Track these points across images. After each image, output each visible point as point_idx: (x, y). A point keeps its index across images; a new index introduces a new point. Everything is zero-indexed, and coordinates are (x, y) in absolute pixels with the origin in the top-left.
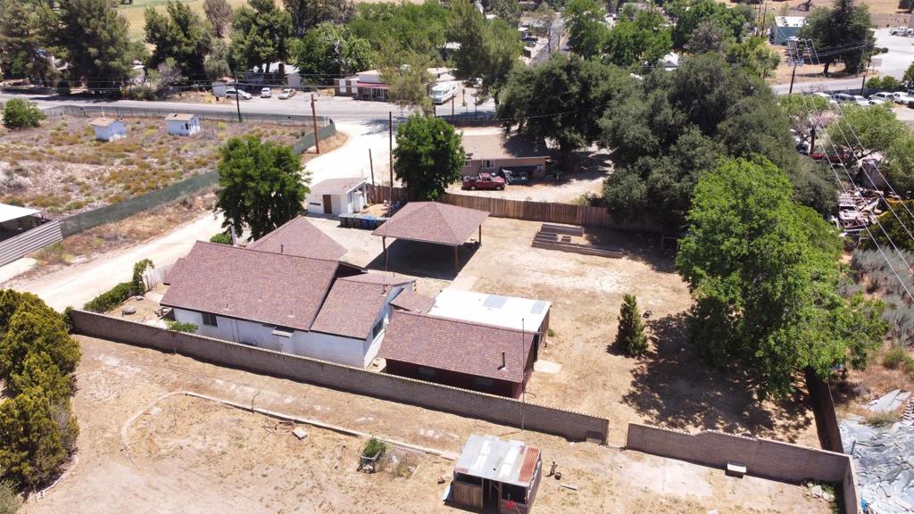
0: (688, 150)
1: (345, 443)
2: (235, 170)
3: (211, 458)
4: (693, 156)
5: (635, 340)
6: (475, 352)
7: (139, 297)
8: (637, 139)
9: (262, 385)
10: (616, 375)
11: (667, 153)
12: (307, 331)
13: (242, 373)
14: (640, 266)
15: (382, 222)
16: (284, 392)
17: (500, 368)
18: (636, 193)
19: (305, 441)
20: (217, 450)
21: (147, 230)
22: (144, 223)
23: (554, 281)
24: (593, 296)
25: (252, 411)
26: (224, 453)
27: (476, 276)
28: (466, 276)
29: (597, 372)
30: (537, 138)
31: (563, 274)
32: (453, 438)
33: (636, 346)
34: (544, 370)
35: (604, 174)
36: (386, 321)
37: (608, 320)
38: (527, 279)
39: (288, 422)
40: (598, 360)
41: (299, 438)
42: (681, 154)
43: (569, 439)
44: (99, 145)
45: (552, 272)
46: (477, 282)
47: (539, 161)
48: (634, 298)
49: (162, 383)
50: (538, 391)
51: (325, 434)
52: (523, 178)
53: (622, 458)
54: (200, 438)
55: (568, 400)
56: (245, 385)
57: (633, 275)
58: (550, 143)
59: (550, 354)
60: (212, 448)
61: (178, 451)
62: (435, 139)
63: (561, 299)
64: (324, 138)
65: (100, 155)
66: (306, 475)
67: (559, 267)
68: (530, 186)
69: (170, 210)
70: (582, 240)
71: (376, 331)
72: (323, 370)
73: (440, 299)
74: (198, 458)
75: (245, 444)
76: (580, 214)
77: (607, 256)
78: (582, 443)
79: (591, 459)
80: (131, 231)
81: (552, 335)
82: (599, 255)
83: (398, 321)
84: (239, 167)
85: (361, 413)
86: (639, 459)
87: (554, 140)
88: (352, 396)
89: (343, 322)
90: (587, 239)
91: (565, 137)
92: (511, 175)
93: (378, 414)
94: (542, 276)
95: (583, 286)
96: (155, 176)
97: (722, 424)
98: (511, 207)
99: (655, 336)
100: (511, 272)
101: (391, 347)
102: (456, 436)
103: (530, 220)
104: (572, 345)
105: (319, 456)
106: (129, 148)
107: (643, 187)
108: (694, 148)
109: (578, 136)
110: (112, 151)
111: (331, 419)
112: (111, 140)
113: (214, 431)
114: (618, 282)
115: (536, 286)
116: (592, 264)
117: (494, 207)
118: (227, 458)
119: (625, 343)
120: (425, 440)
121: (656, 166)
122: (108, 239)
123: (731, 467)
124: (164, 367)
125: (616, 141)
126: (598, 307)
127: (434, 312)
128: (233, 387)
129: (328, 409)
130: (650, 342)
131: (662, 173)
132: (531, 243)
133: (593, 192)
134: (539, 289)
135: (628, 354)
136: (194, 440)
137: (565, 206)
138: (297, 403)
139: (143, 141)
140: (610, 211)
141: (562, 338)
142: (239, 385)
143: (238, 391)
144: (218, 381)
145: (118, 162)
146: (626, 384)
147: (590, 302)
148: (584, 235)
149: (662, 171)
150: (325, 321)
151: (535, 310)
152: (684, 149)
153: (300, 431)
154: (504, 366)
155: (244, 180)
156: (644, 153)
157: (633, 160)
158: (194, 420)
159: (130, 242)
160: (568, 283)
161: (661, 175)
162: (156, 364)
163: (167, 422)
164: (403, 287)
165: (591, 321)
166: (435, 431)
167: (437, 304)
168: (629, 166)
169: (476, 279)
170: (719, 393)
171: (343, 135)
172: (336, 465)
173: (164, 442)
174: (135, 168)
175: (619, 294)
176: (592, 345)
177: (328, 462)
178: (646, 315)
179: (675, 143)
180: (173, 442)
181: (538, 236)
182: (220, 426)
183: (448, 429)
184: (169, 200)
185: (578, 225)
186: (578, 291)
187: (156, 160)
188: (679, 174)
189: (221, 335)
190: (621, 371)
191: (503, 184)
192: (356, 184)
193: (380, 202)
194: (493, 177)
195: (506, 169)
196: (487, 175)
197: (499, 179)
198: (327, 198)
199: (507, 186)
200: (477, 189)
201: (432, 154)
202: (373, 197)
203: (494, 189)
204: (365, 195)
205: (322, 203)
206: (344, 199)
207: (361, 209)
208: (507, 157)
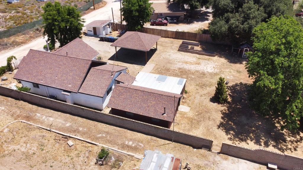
1: (90, 149)
3: (27, 156)
4: (250, 14)
5: (223, 97)
7: (10, 72)
9: (57, 117)
10: (214, 113)
11: (238, 12)
12: (77, 93)
13: (49, 110)
14: (223, 60)
16: (66, 121)
17: (163, 114)
18: (223, 29)
19: (72, 147)
20: (31, 152)
21: (20, 41)
22: (19, 38)
23: (187, 67)
24: (204, 74)
25: (50, 131)
26: (34, 154)
28: (151, 64)
29: (206, 111)
30: (181, 4)
31: (191, 63)
32: (141, 146)
33: (223, 100)
34: (182, 110)
35: (207, 20)
36: (113, 87)
37: (210, 85)
38: (176, 66)
39: (67, 138)
40: (206, 106)
41: (70, 146)
42: (244, 12)
43: (194, 147)
44: (8, 5)
45: (186, 63)
46: (155, 67)
47: (182, 14)
49: (12, 115)
50: (180, 121)
51: (82, 143)
52: (175, 21)
53: (218, 158)
54: (25, 145)
55: (193, 126)
56: (49, 116)
57: (220, 65)
58: (186, 7)
59: (185, 102)
60: (29, 151)
61: (13, 153)
63: (190, 76)
64: (97, 3)
65: (6, 9)
66: (71, 166)
67: (189, 61)
68: (178, 24)
69: (31, 32)
70: (198, 48)
71: (108, 92)
72: (83, 111)
73: (138, 78)
74: (22, 156)
75: (45, 148)
76: (198, 37)
77: (210, 56)
78: (200, 150)
79: (204, 159)
80: (13, 42)
81: (186, 93)
82: (206, 55)
83: (117, 90)
85: (100, 132)
86: (226, 159)
87: (188, 5)
88: (97, 123)
89: (93, 88)
90: (200, 47)
92: (170, 20)
93: (107, 133)
94: (182, 64)
95: (199, 69)
96: (28, 18)
97: (263, 139)
98: (170, 34)
100: (170, 62)
101: (114, 102)
102: (142, 145)
103: (177, 39)
104: (195, 98)
105: (78, 156)
106: (19, 6)
107: (227, 27)
108: (250, 10)
109: (198, 4)
110: (13, 7)
111: (86, 135)
112: (13, 2)
113: (31, 142)
114: (214, 68)
116: (203, 59)
117: (163, 33)
118: (35, 156)
119: (217, 98)
121: (232, 18)
122: (3, 45)
123: (269, 166)
124: (15, 107)
127: (135, 84)
128: (44, 117)
129: (85, 129)
130: (229, 97)
131: (235, 20)
132: (178, 49)
134: (181, 70)
135: (219, 103)
136: (22, 146)
137: (192, 33)
138: (71, 126)
139: (26, 3)
141: (191, 94)
142: (47, 116)
143: (46, 120)
144: (38, 114)
145: (13, 11)
146: (218, 118)
150: (85, 88)
151: (180, 83)
153: (70, 142)
154: (165, 113)
156: (227, 12)
157: (222, 14)
158: (23, 135)
159: (13, 46)
160: (193, 68)
162: (11, 106)
163: (11, 136)
164: (121, 71)
165: (203, 86)
166: (133, 142)
167: (136, 79)
168: (221, 17)
169: (155, 65)
170: (260, 123)
171: (105, 2)
172: (86, 161)
173: (8, 147)
174: (20, 14)
175: (215, 73)
176: (203, 98)
177: (82, 159)
178: (227, 84)
179: (241, 8)
180: (12, 147)
182: (34, 139)
183: (139, 141)
184: (31, 29)
185: (197, 41)
186: (197, 71)
187: (29, 11)
189: (41, 92)
190: (216, 111)
191: (167, 23)
192: (107, 23)
193: (117, 30)
194: (163, 20)
195: (168, 17)
196: (160, 20)
197: (165, 21)
198: (94, 29)
199: (168, 24)
200: (156, 25)
201: (137, 11)
202: (114, 28)
203: (163, 25)
204: (111, 27)
205: (93, 30)
206: (101, 29)
207: (109, 33)
208: (169, 12)
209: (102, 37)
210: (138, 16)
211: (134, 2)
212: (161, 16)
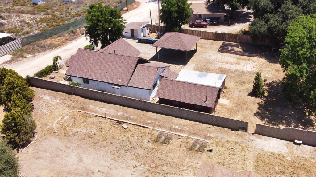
0: (286, 11)
1: (143, 131)
2: (93, 18)
3: (90, 136)
4: (288, 14)
5: (260, 91)
6: (195, 95)
8: (265, 6)
9: (109, 108)
10: (252, 105)
11: (277, 12)
12: (126, 86)
14: (263, 61)
15: (156, 41)
16: (117, 110)
17: (205, 102)
18: (263, 29)
19: (127, 130)
20: (92, 133)
21: (57, 43)
22: (56, 41)
23: (227, 66)
24: (243, 73)
25: (105, 118)
26: (95, 134)
27: (195, 64)
28: (191, 64)
29: (244, 104)
30: (221, 5)
31: (231, 63)
32: (186, 129)
33: (260, 93)
34: (222, 102)
35: (249, 21)
36: (158, 82)
37: (249, 83)
38: (216, 65)
39: (120, 122)
40: (245, 99)
41: (125, 129)
42: (283, 12)
44: (34, 6)
45: (226, 63)
46: (195, 67)
47: (222, 15)
48: (260, 74)
49: (68, 107)
50: (220, 111)
51: (135, 127)
52: (215, 22)
53: (253, 137)
54: (85, 128)
55: (232, 114)
56: (102, 107)
57: (260, 64)
58: (226, 7)
59: (225, 96)
60: (90, 132)
61: (77, 134)
62: (178, 4)
63: (230, 74)
64: (130, 4)
65: (35, 11)
67: (229, 61)
68: (218, 26)
69: (66, 35)
70: (239, 49)
71: (154, 86)
72: (133, 102)
73: (181, 74)
74: (85, 136)
75: (103, 131)
76: (238, 38)
77: (250, 56)
78: (237, 132)
79: (241, 138)
80: (51, 44)
81: (226, 88)
82: (246, 56)
83: (164, 82)
84: (95, 16)
85: (149, 119)
86: (259, 138)
87: (228, 6)
88: (145, 112)
89: (141, 82)
90: (241, 49)
91: (233, 4)
92: (210, 21)
93: (156, 120)
94: (222, 64)
95: (239, 69)
96: (59, 20)
98: (210, 35)
99: (268, 90)
100: (210, 62)
101: (161, 93)
103: (217, 41)
104: (234, 93)
105: (133, 136)
106: (47, 8)
107: (266, 27)
108: (288, 10)
109: (238, 4)
110: (40, 9)
111: (137, 121)
112: (39, 4)
113: (90, 126)
114: (253, 67)
115: (220, 68)
116: (243, 59)
117: (202, 34)
118: (96, 136)
119: (255, 92)
120: (175, 130)
121: (272, 18)
122: (41, 47)
123: (296, 141)
125: (255, 7)
126: (245, 77)
127: (178, 79)
128: (97, 108)
129: (136, 117)
130: (265, 92)
131: (274, 21)
132: (218, 50)
133: (244, 29)
134: (221, 70)
135: (256, 96)
136: (83, 129)
137: (232, 35)
138: (123, 115)
139: (53, 5)
140: (251, 37)
141: (230, 90)
142: (99, 107)
143: (99, 110)
144: (91, 106)
145: (43, 13)
146: (255, 108)
147: (242, 75)
148: (240, 47)
149: (274, 20)
150: (134, 82)
151: (220, 78)
152: (284, 11)
153: (125, 126)
154: (207, 101)
155: (97, 22)
156: (267, 12)
157: (262, 15)
158: (82, 121)
159: (51, 48)
160: (233, 67)
161: (274, 22)
162: (65, 99)
163: (71, 122)
164: (165, 68)
165: (242, 83)
166: (179, 126)
167: (179, 75)
168: (260, 18)
169: (195, 65)
170: (292, 112)
171: (138, 2)
172: (139, 139)
173: (71, 130)
174: (50, 16)
175: (254, 72)
176: (242, 93)
177: (136, 138)
178: (265, 81)
179: (281, 8)
180: (74, 130)
181: (221, 47)
182: (93, 124)
183: (184, 126)
184: (65, 31)
185: (237, 43)
186: (237, 70)
187: (59, 13)
188: (281, 22)
189: (91, 87)
190: (253, 103)
191: (206, 25)
192: (144, 24)
193: (155, 32)
194: (202, 22)
195: (208, 18)
196: (199, 21)
197: (204, 23)
198: (132, 30)
199: (208, 26)
200: (195, 27)
201: (177, 12)
202: (151, 30)
203: (203, 27)
204: (148, 29)
205: (130, 32)
206: (139, 31)
207: (147, 35)
208: (208, 13)
209: (140, 39)
210: (177, 17)
211: (173, 3)
212: (200, 17)
